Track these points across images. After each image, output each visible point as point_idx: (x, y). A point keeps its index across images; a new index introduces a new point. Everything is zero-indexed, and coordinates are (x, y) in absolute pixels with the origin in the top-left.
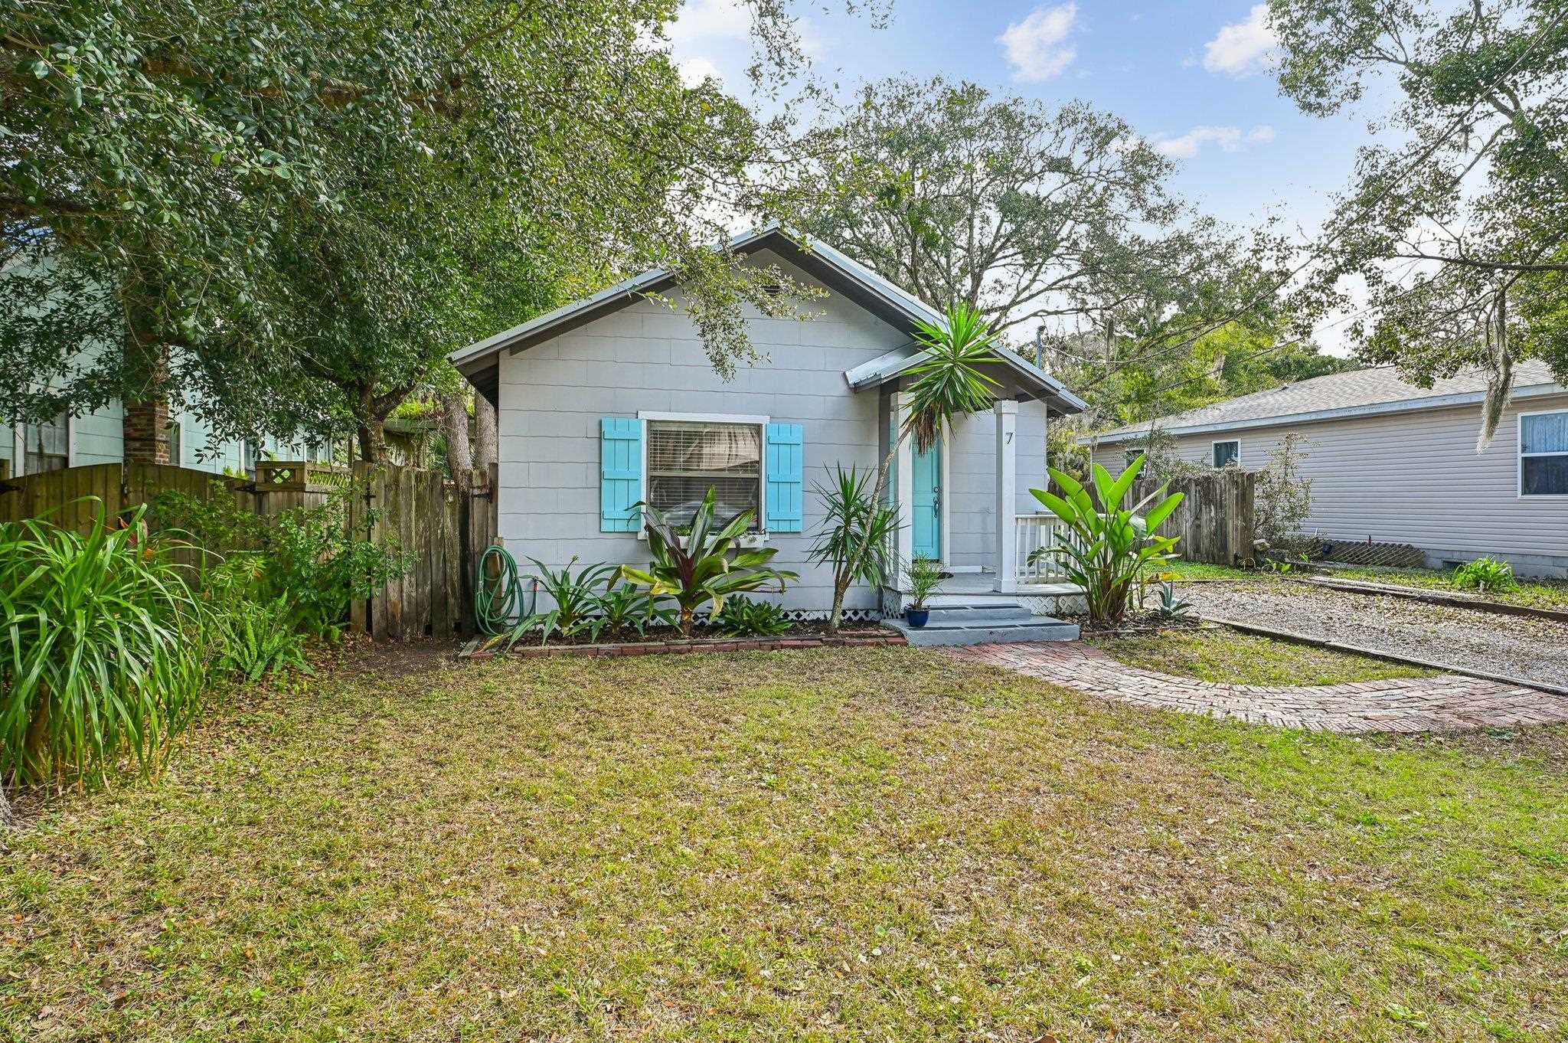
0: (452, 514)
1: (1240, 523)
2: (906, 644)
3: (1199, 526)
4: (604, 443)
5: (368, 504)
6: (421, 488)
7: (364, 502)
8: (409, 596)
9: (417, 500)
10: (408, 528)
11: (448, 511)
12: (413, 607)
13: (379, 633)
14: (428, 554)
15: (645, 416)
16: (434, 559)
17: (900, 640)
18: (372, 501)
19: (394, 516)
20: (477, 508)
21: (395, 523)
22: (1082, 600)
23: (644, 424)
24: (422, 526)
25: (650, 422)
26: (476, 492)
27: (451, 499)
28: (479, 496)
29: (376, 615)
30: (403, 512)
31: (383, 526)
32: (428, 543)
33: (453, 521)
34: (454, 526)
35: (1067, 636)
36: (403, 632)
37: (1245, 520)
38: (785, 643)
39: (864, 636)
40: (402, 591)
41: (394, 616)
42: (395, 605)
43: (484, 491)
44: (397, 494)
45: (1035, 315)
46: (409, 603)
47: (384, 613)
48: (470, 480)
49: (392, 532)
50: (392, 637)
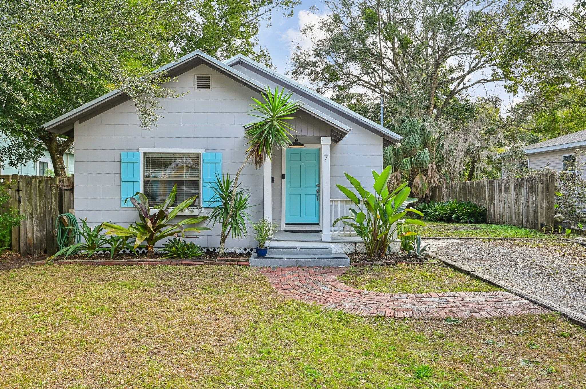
0: (55, 198)
1: (545, 205)
2: (249, 265)
3: (528, 206)
4: (122, 164)
5: (19, 194)
6: (41, 187)
7: (17, 193)
8: (36, 236)
9: (40, 192)
10: (36, 205)
11: (53, 197)
12: (38, 241)
13: (23, 252)
14: (45, 217)
15: (142, 150)
16: (47, 219)
17: (247, 263)
18: (20, 192)
19: (29, 199)
20: (66, 195)
21: (30, 202)
22: (363, 246)
23: (142, 155)
24: (42, 203)
25: (145, 154)
26: (66, 188)
27: (54, 191)
28: (67, 190)
29: (22, 245)
30: (34, 198)
31: (25, 204)
32: (44, 212)
33: (56, 201)
34: (56, 204)
35: (343, 265)
36: (34, 252)
37: (548, 203)
38: (183, 262)
39: (228, 261)
40: (33, 233)
41: (30, 245)
42: (30, 240)
43: (69, 188)
44: (31, 189)
45: (479, 82)
46: (37, 239)
47: (26, 244)
48: (63, 182)
49: (28, 206)
50: (29, 255)
